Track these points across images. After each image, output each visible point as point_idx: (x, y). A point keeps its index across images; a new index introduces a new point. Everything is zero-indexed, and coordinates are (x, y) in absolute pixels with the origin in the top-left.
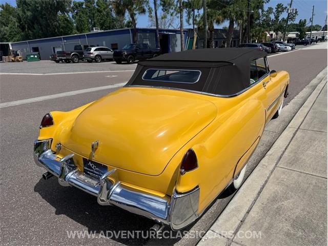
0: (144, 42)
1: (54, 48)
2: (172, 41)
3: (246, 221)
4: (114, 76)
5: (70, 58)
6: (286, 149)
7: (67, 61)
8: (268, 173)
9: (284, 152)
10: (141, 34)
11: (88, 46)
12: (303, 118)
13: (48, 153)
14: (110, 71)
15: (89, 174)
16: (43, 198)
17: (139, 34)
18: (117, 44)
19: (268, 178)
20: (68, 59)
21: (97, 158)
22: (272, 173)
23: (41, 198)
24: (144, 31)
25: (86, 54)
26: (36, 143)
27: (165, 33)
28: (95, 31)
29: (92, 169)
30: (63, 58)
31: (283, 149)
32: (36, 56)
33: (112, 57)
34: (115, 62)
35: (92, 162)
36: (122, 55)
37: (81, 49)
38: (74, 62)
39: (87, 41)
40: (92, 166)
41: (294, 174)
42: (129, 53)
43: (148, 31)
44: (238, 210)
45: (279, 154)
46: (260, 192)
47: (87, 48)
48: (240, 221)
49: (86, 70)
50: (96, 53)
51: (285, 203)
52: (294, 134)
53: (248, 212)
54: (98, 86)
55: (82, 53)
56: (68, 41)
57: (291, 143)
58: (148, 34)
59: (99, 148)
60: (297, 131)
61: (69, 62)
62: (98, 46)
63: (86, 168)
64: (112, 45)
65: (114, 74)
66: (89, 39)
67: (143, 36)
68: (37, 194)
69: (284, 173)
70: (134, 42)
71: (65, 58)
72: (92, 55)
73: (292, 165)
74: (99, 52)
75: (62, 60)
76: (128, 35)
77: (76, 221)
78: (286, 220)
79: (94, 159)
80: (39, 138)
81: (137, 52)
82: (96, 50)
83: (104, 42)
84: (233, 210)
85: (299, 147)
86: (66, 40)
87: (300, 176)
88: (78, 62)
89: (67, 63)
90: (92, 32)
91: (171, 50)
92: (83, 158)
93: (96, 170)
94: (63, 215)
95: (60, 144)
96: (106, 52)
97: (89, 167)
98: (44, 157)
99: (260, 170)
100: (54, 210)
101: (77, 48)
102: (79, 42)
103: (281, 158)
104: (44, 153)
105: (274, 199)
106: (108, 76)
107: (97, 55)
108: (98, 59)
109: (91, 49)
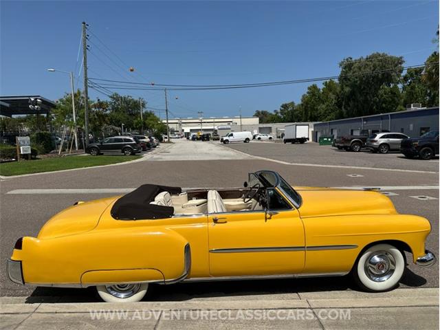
1: (352, 131)
4: (358, 176)
5: (349, 145)
18: (429, 128)
20: (347, 147)
32: (329, 140)
36: (411, 146)
42: (424, 143)
48: (55, 312)
50: (382, 141)
55: (365, 140)
56: (369, 122)
61: (349, 151)
66: (393, 120)
71: (343, 145)
72: (375, 144)
74: (387, 139)
82: (382, 137)
83: (411, 125)
84: (68, 306)
86: (366, 121)
88: (359, 151)
90: (408, 110)
106: (351, 176)
107: (382, 144)
108: (384, 149)
109: (376, 135)
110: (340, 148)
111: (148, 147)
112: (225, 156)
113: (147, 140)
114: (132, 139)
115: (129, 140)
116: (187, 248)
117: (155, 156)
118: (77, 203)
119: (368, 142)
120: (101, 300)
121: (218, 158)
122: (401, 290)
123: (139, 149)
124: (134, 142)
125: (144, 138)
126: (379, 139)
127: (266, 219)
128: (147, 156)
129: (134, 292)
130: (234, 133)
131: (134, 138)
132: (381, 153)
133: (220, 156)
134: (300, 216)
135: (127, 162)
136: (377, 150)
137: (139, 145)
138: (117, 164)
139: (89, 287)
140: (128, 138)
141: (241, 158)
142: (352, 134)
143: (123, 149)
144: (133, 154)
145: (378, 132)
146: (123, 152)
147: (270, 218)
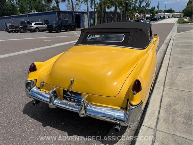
0: (65, 19)
1: (6, 24)
2: (82, 19)
3: (159, 118)
5: (18, 29)
6: (166, 78)
7: (16, 32)
8: (161, 91)
9: (165, 80)
10: (63, 15)
11: (29, 22)
12: (168, 61)
13: (35, 89)
14: (46, 37)
15: (68, 99)
16: (31, 117)
17: (62, 14)
18: (48, 20)
19: (162, 94)
20: (17, 31)
21: (74, 89)
22: (163, 91)
23: (30, 118)
24: (65, 12)
25: (28, 27)
26: (27, 83)
27: (77, 13)
28: (33, 12)
29: (70, 96)
30: (13, 30)
31: (165, 78)
33: (46, 29)
34: (48, 32)
35: (70, 92)
36: (53, 27)
37: (25, 24)
38: (21, 32)
39: (28, 19)
40: (70, 94)
41: (175, 91)
42: (57, 26)
43: (68, 13)
44: (153, 113)
45: (164, 81)
46: (161, 102)
47: (29, 23)
48: (156, 119)
49: (31, 37)
50: (35, 26)
51: (176, 107)
52: (167, 70)
53: (159, 114)
54: (41, 47)
55: (26, 27)
56: (15, 19)
57: (167, 74)
58: (67, 15)
59: (74, 83)
60: (168, 68)
61: (18, 32)
62: (36, 22)
63: (65, 96)
64: (45, 21)
65: (50, 39)
66: (29, 17)
67: (64, 16)
68: (26, 116)
69: (170, 91)
70: (59, 19)
71: (15, 30)
72: (33, 28)
73: (172, 86)
74: (37, 25)
75: (12, 31)
76: (55, 15)
77: (58, 129)
78: (180, 116)
79: (71, 90)
80: (29, 79)
81: (62, 26)
82: (35, 24)
83: (40, 20)
84: (150, 113)
85: (172, 76)
87: (178, 92)
88: (23, 32)
89: (16, 33)
90: (31, 13)
91: (82, 25)
92: (63, 90)
93: (73, 97)
94: (48, 127)
95: (43, 82)
96: (42, 25)
97: (68, 95)
98: (32, 91)
99: (156, 90)
100: (41, 124)
101: (22, 23)
102: (23, 19)
103: (165, 83)
104: (32, 90)
105: (170, 105)
107: (36, 28)
108: (37, 30)
109: (32, 24)
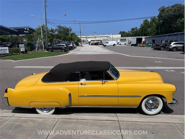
4: (160, 62)
5: (159, 47)
32: (151, 45)
53: (25, 117)
56: (169, 37)
57: (91, 120)
66: (181, 36)
72: (171, 47)
73: (63, 122)
74: (176, 45)
86: (168, 36)
106: (156, 62)
107: (174, 47)
109: (171, 43)
110: (155, 49)
111: (72, 48)
112: (103, 52)
113: (71, 45)
114: (65, 45)
115: (64, 46)
116: (70, 95)
117: (74, 52)
118: (33, 74)
119: (168, 46)
120: (37, 113)
121: (100, 53)
122: (161, 115)
123: (68, 49)
124: (66, 46)
125: (70, 44)
126: (173, 45)
127: (103, 84)
128: (71, 52)
129: (50, 111)
130: (109, 42)
131: (66, 45)
132: (173, 51)
133: (101, 52)
134: (117, 83)
135: (62, 55)
136: (171, 50)
137: (68, 48)
138: (58, 56)
139: (32, 108)
140: (63, 44)
141: (110, 53)
142: (161, 42)
143: (61, 49)
144: (65, 51)
145: (173, 41)
146: (61, 51)
147: (104, 84)
